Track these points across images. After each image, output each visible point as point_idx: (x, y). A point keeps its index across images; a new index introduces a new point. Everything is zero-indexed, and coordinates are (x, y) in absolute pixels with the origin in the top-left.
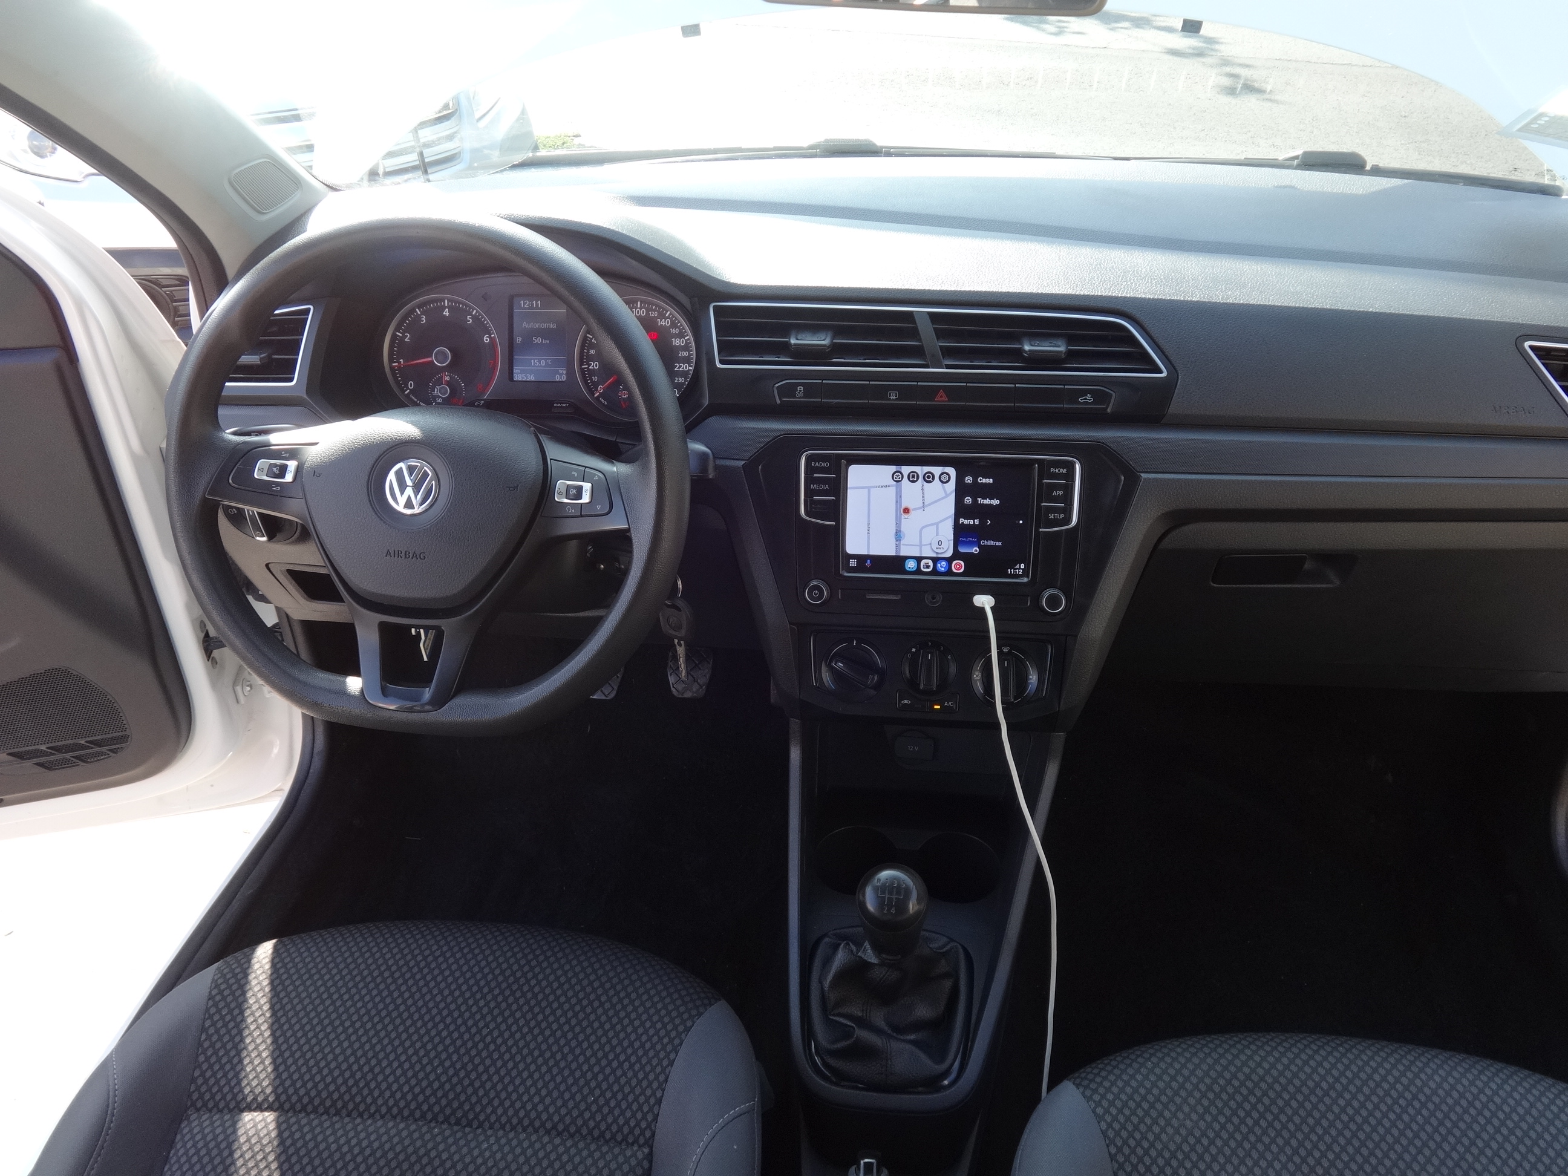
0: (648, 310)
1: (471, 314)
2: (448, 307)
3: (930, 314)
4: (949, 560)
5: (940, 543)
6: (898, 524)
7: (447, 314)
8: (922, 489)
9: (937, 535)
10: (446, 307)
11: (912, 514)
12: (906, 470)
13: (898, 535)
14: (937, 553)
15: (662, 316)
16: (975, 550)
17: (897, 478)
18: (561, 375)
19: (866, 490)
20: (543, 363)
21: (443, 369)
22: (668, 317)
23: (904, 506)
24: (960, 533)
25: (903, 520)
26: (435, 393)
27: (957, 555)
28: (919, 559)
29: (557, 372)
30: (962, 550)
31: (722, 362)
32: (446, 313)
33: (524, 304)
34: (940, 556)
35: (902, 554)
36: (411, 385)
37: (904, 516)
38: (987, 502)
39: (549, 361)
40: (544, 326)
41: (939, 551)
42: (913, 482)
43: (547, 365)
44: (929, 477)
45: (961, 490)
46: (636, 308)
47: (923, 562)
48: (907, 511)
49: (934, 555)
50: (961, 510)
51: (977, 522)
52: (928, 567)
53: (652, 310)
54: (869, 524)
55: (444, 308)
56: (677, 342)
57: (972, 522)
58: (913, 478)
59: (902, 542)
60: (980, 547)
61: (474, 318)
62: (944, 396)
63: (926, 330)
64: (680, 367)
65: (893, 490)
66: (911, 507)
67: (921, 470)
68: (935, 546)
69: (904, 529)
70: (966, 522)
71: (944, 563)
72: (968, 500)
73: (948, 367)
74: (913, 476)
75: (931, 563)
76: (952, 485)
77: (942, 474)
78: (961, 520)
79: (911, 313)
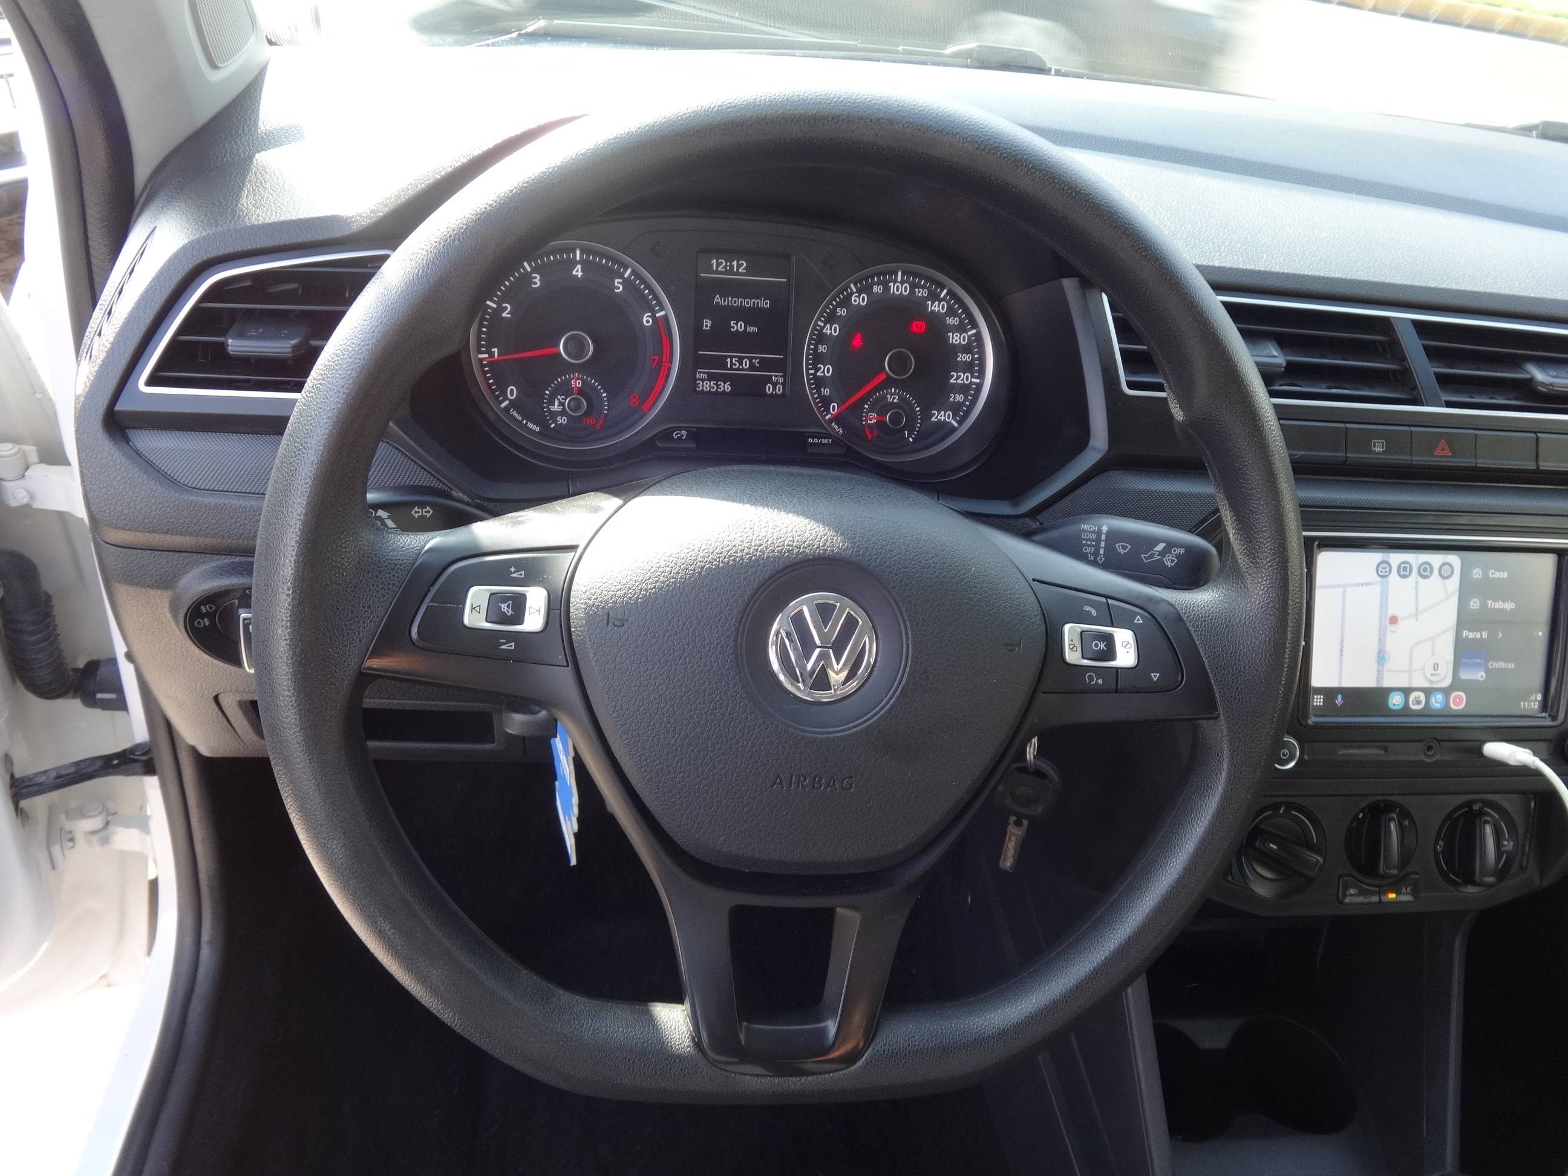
0: (913, 287)
1: (621, 276)
2: (581, 262)
3: (1415, 323)
4: (1447, 692)
5: (1436, 666)
6: (1382, 640)
7: (580, 274)
8: (1416, 588)
9: (1433, 655)
10: (577, 263)
11: (1402, 625)
12: (1396, 558)
13: (1381, 657)
14: (1431, 682)
15: (934, 297)
16: (1480, 675)
17: (1383, 571)
18: (775, 385)
19: (1341, 590)
20: (746, 364)
21: (574, 368)
22: (943, 300)
23: (1391, 612)
24: (1463, 652)
25: (1389, 635)
26: (556, 407)
27: (1456, 684)
28: (1406, 692)
29: (768, 380)
30: (1465, 675)
31: (1131, 385)
32: (578, 272)
33: (718, 265)
34: (1435, 686)
35: (1386, 684)
36: (512, 392)
37: (1391, 628)
38: (1499, 605)
39: (756, 361)
40: (748, 303)
41: (1434, 679)
42: (1404, 577)
43: (752, 367)
44: (1425, 570)
45: (1466, 590)
46: (895, 282)
47: (1413, 696)
48: (1394, 620)
49: (1426, 685)
50: (1464, 620)
51: (1485, 635)
52: (1419, 703)
53: (919, 286)
54: (1342, 641)
55: (574, 263)
56: (955, 338)
57: (1478, 636)
58: (1404, 571)
59: (1386, 667)
60: (1487, 671)
61: (626, 283)
62: (1446, 448)
63: (1413, 347)
64: (958, 377)
65: (1377, 589)
66: (1400, 614)
67: (1415, 558)
68: (1429, 670)
69: (1389, 647)
70: (1471, 635)
71: (1440, 697)
72: (1475, 604)
73: (1449, 404)
74: (1405, 569)
75: (1422, 696)
76: (1454, 582)
77: (1444, 564)
78: (1465, 633)
79: (1387, 320)
